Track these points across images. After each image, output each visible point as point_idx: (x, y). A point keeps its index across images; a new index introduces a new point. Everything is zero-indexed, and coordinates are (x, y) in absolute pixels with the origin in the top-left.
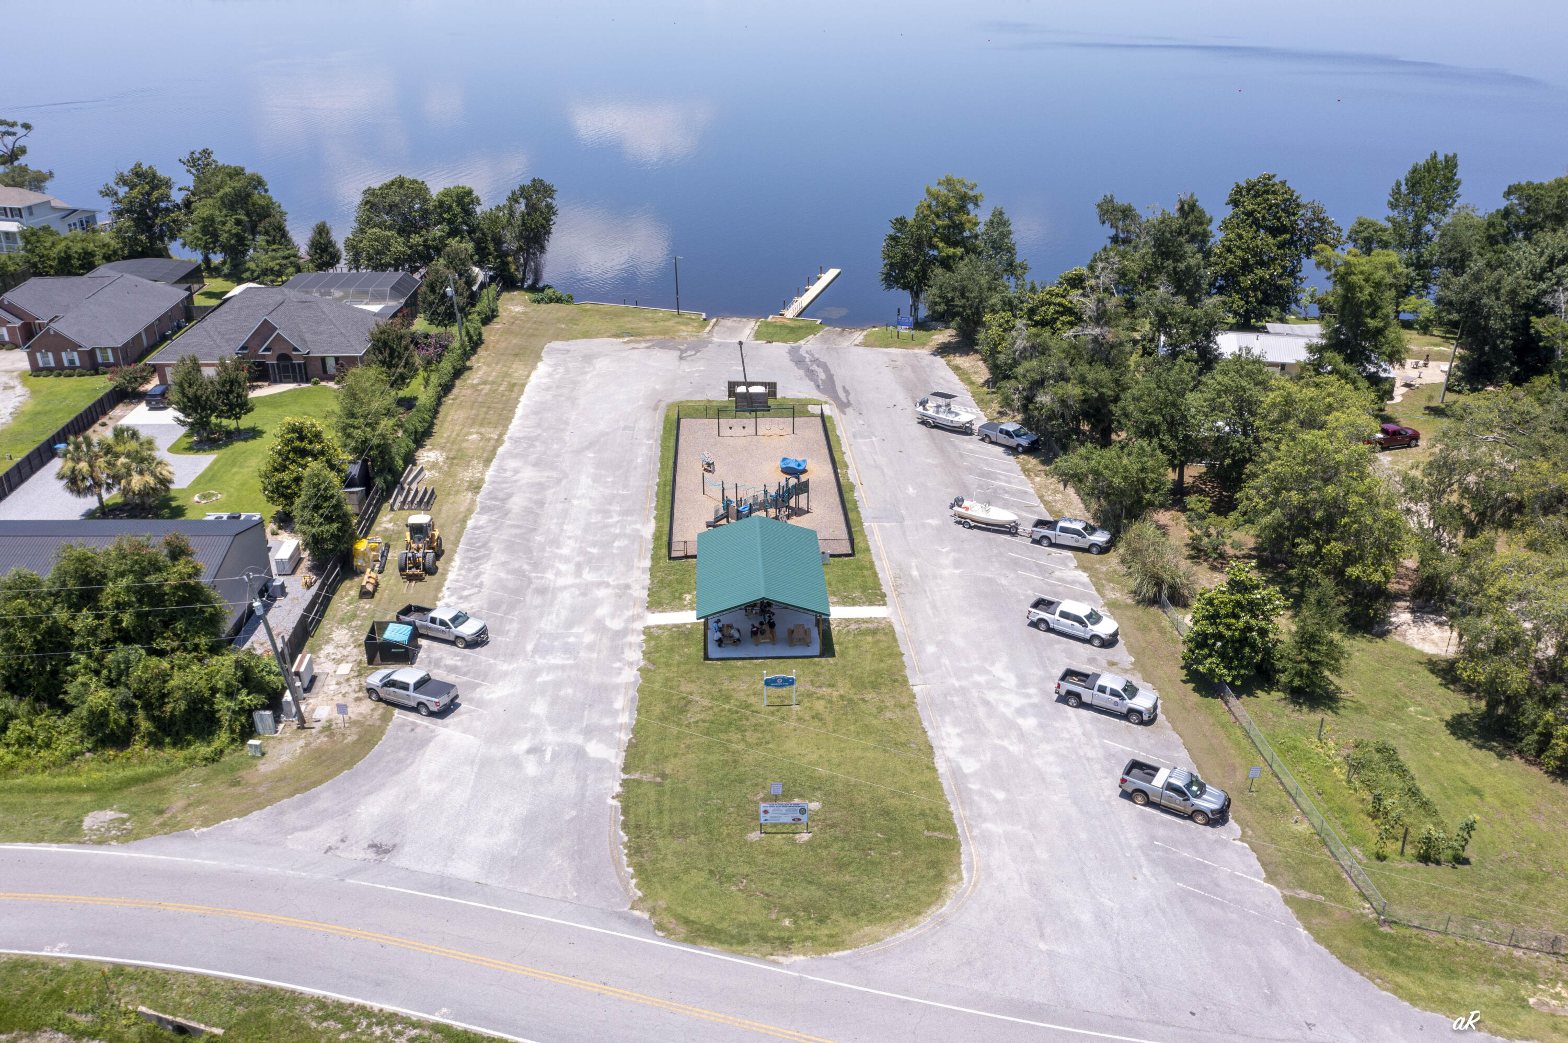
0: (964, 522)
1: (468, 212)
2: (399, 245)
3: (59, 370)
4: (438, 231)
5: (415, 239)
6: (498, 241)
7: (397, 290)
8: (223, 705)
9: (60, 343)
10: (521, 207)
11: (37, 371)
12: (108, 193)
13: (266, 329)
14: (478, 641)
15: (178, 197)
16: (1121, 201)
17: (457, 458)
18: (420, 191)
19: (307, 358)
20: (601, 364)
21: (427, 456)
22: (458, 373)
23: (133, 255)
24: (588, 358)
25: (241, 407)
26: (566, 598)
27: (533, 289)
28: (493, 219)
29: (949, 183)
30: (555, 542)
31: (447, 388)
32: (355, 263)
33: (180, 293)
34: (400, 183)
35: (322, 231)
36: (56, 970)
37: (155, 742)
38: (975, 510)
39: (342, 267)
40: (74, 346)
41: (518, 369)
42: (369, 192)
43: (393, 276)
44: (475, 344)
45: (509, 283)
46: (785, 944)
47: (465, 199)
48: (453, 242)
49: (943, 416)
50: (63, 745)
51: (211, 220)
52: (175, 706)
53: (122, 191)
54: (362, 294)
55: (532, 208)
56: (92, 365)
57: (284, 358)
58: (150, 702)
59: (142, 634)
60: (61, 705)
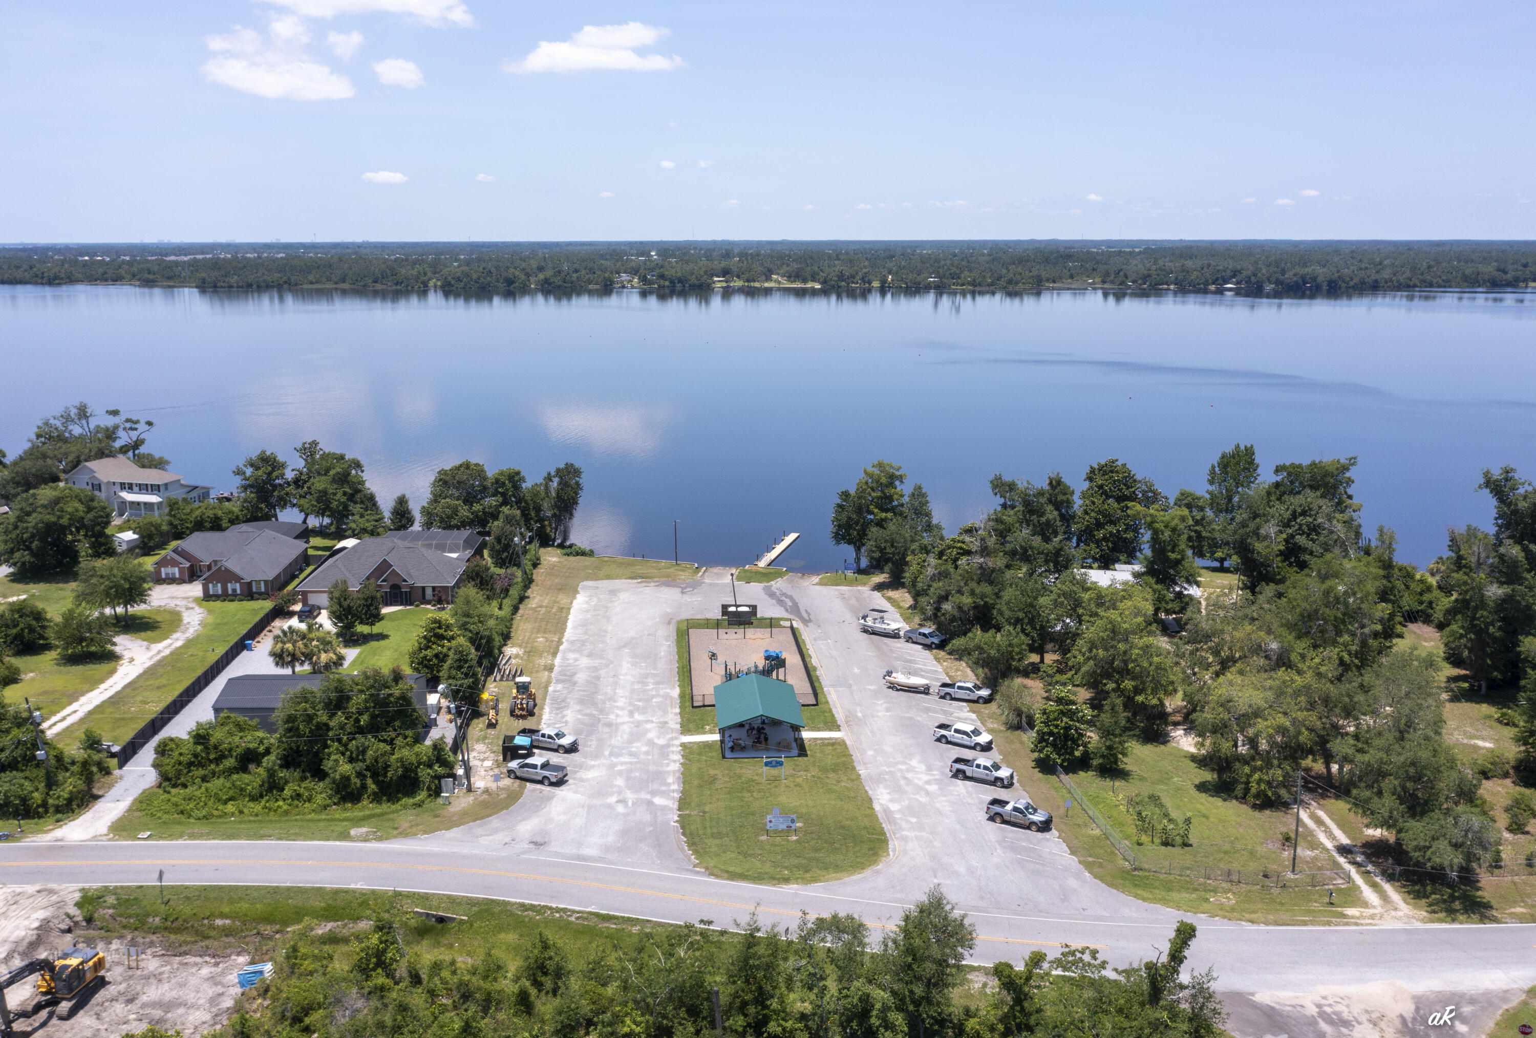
0: (893, 686)
1: (516, 487)
2: (464, 512)
3: (225, 597)
4: (491, 501)
5: (477, 507)
6: (538, 509)
7: (467, 543)
8: (424, 774)
9: (226, 576)
10: (555, 483)
11: (208, 597)
12: (239, 472)
13: (385, 566)
14: (572, 749)
15: (290, 475)
16: (1007, 478)
17: (531, 652)
18: (479, 472)
19: (412, 587)
20: (623, 596)
21: (510, 650)
22: (522, 599)
23: (254, 520)
24: (613, 592)
25: (375, 618)
26: (626, 728)
27: (561, 546)
28: (536, 494)
29: (880, 465)
30: (612, 699)
31: (516, 609)
32: (428, 525)
33: (300, 545)
34: (467, 465)
35: (402, 502)
36: (363, 893)
37: (376, 798)
38: (900, 678)
39: (417, 527)
40: (238, 579)
41: (563, 599)
42: (442, 472)
43: (466, 533)
44: (528, 582)
45: (545, 541)
46: (786, 880)
47: (514, 478)
48: (506, 510)
49: (879, 626)
50: (320, 799)
51: (325, 492)
52: (394, 773)
53: (249, 471)
54: (442, 548)
55: (564, 484)
56: (249, 593)
57: (395, 587)
58: (377, 771)
59: (373, 728)
60: (320, 774)
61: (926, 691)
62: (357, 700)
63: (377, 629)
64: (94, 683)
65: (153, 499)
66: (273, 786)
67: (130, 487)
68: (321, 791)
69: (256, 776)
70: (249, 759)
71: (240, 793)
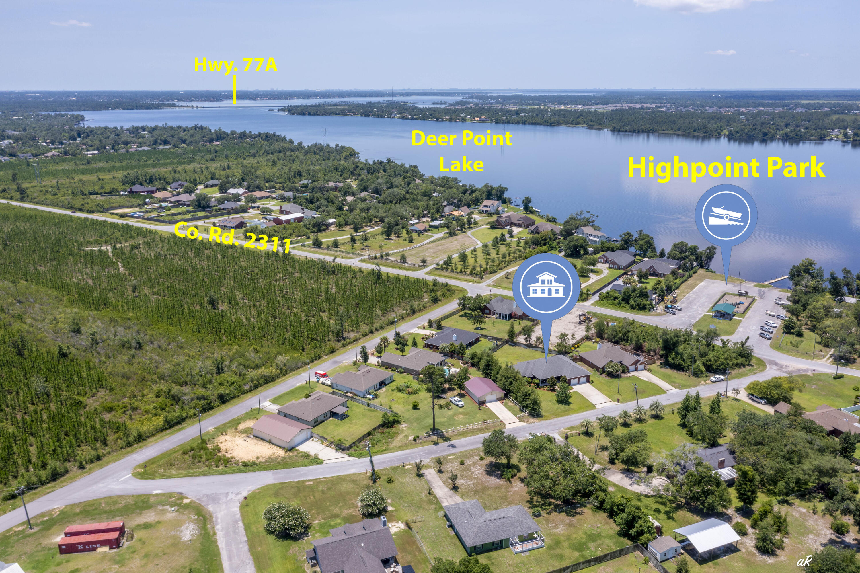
0: (766, 314)
1: (696, 251)
2: (679, 255)
3: (613, 268)
4: (688, 253)
5: (683, 254)
6: (701, 258)
7: (677, 264)
8: (648, 307)
9: (614, 263)
10: (708, 251)
11: (609, 268)
12: (621, 236)
13: (652, 267)
14: (680, 310)
15: (634, 238)
16: (848, 269)
17: (682, 292)
18: (686, 245)
19: (658, 273)
20: (715, 284)
21: (677, 291)
22: (686, 280)
23: (623, 249)
24: (713, 283)
25: (647, 278)
26: (693, 309)
27: (707, 269)
28: (701, 253)
29: (807, 259)
30: (695, 304)
31: (683, 282)
32: (669, 258)
33: (633, 258)
34: (682, 243)
35: (663, 250)
37: (638, 310)
38: (769, 312)
39: (666, 258)
40: (617, 264)
41: (698, 282)
42: (675, 243)
43: (676, 261)
44: (690, 276)
45: (701, 266)
47: (695, 248)
48: (691, 257)
49: (779, 302)
51: (642, 245)
52: (642, 305)
53: (623, 236)
54: (670, 264)
55: (710, 251)
56: (619, 268)
57: (654, 272)
58: (639, 305)
59: (640, 297)
60: (628, 303)
61: (774, 316)
62: (637, 292)
63: (647, 281)
64: (586, 282)
65: (597, 240)
66: (619, 304)
67: (591, 235)
68: (628, 306)
69: (617, 301)
70: (616, 298)
71: (613, 304)
